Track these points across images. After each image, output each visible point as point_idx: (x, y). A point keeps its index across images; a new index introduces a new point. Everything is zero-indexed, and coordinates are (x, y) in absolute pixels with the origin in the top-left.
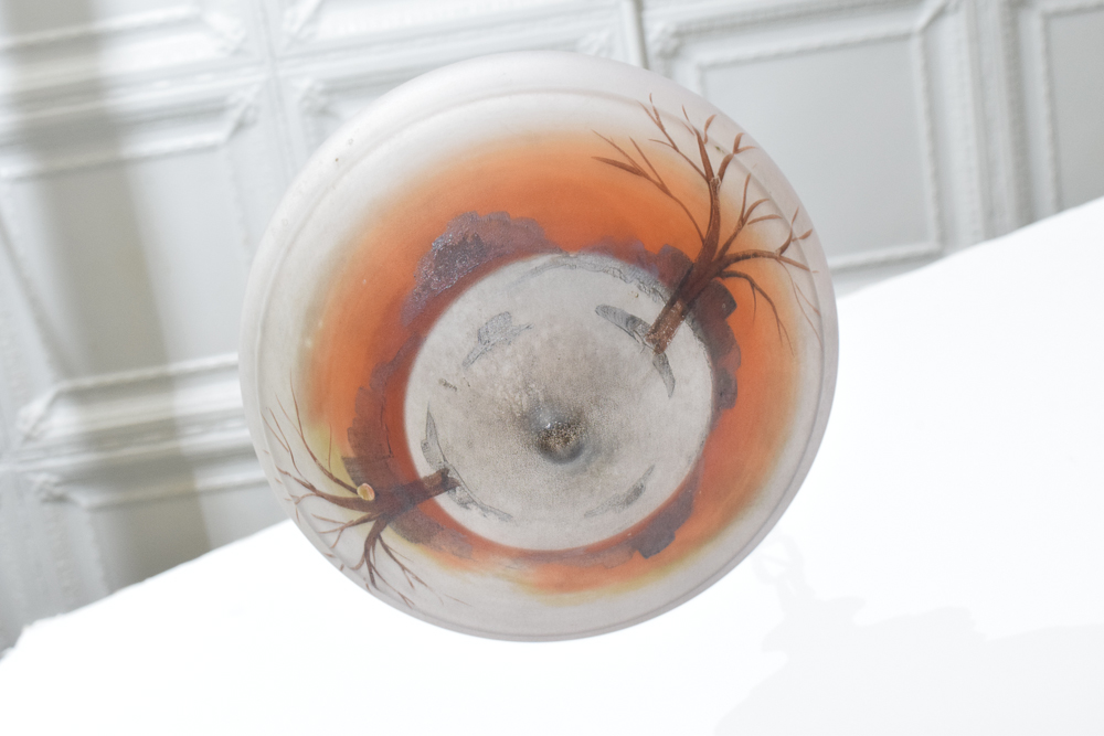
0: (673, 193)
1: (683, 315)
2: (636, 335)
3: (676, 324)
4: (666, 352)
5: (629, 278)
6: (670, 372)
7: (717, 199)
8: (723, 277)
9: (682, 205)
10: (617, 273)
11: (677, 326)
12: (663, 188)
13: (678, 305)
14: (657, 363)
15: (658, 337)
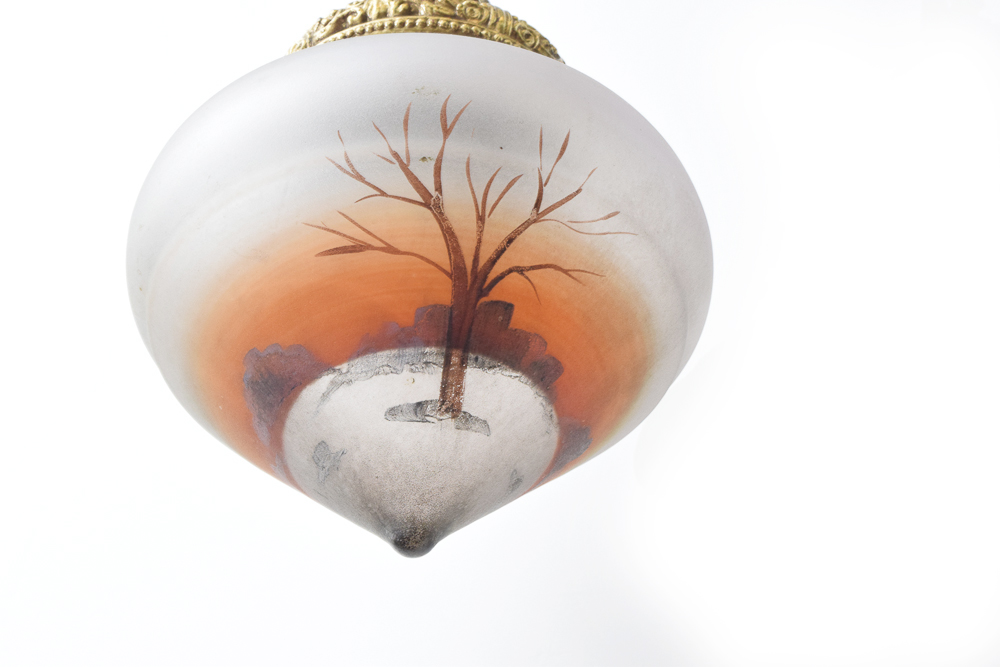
0: (402, 248)
1: (463, 363)
2: (428, 418)
3: (461, 375)
4: (464, 408)
5: (398, 367)
6: (477, 419)
7: (445, 220)
8: (486, 295)
9: (415, 255)
10: (387, 369)
11: (462, 378)
12: (390, 249)
13: (455, 359)
14: (461, 425)
15: (450, 403)
